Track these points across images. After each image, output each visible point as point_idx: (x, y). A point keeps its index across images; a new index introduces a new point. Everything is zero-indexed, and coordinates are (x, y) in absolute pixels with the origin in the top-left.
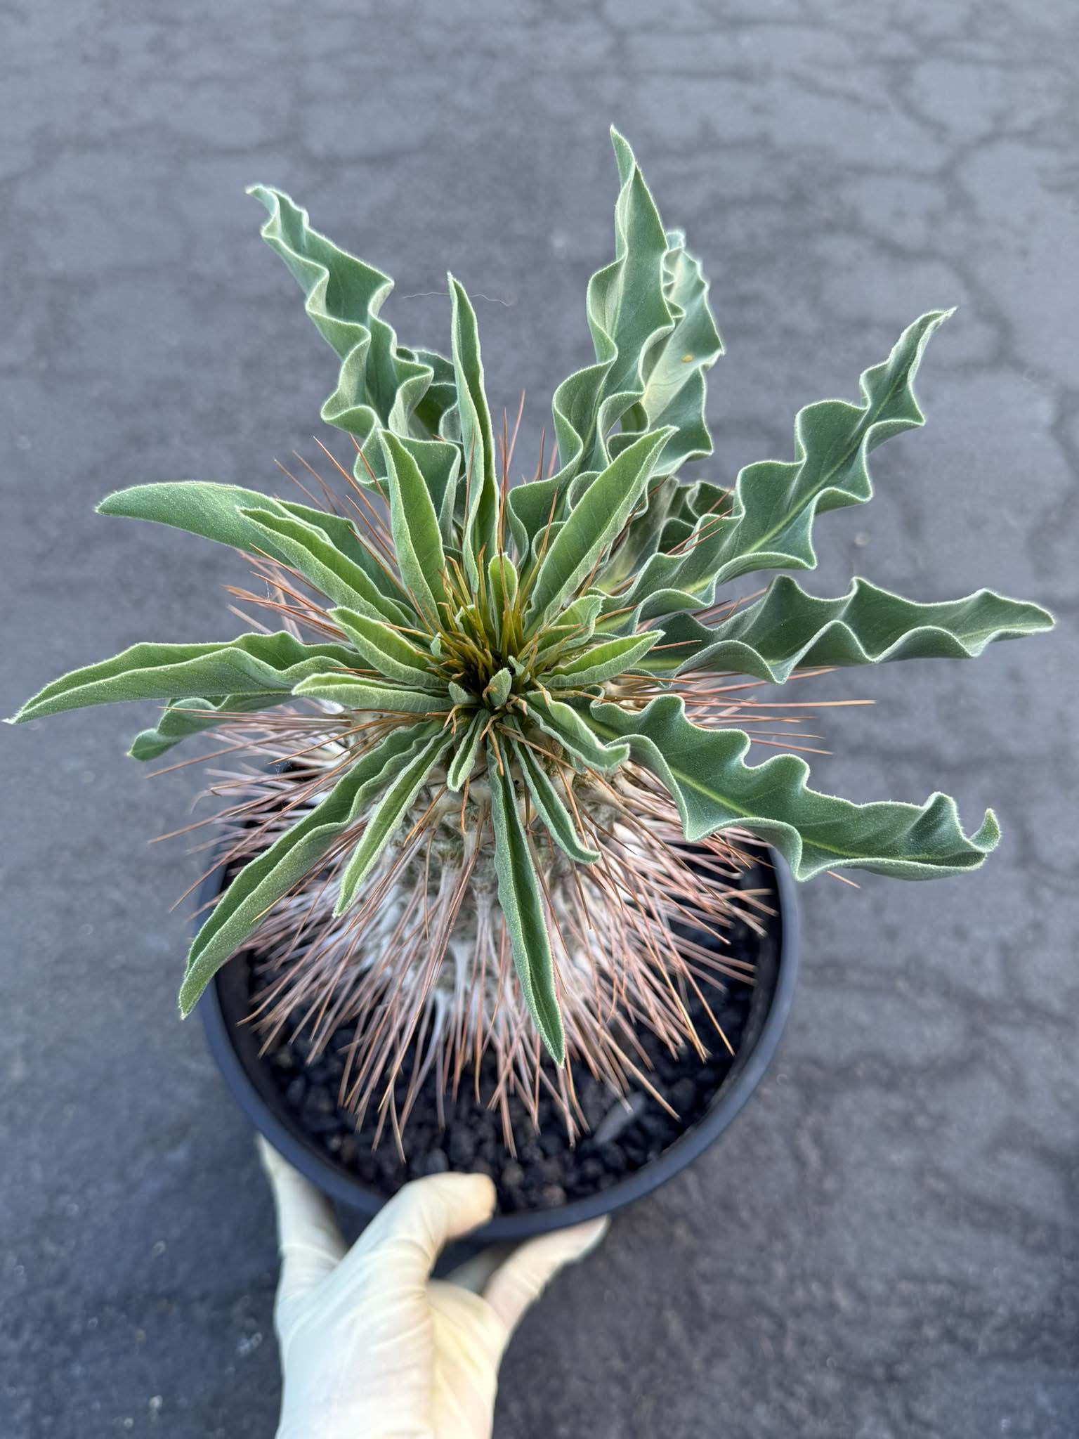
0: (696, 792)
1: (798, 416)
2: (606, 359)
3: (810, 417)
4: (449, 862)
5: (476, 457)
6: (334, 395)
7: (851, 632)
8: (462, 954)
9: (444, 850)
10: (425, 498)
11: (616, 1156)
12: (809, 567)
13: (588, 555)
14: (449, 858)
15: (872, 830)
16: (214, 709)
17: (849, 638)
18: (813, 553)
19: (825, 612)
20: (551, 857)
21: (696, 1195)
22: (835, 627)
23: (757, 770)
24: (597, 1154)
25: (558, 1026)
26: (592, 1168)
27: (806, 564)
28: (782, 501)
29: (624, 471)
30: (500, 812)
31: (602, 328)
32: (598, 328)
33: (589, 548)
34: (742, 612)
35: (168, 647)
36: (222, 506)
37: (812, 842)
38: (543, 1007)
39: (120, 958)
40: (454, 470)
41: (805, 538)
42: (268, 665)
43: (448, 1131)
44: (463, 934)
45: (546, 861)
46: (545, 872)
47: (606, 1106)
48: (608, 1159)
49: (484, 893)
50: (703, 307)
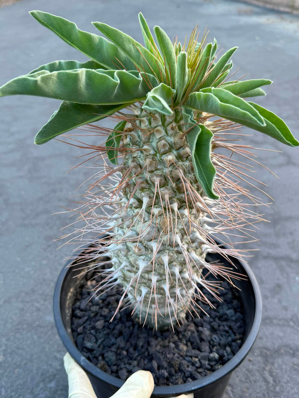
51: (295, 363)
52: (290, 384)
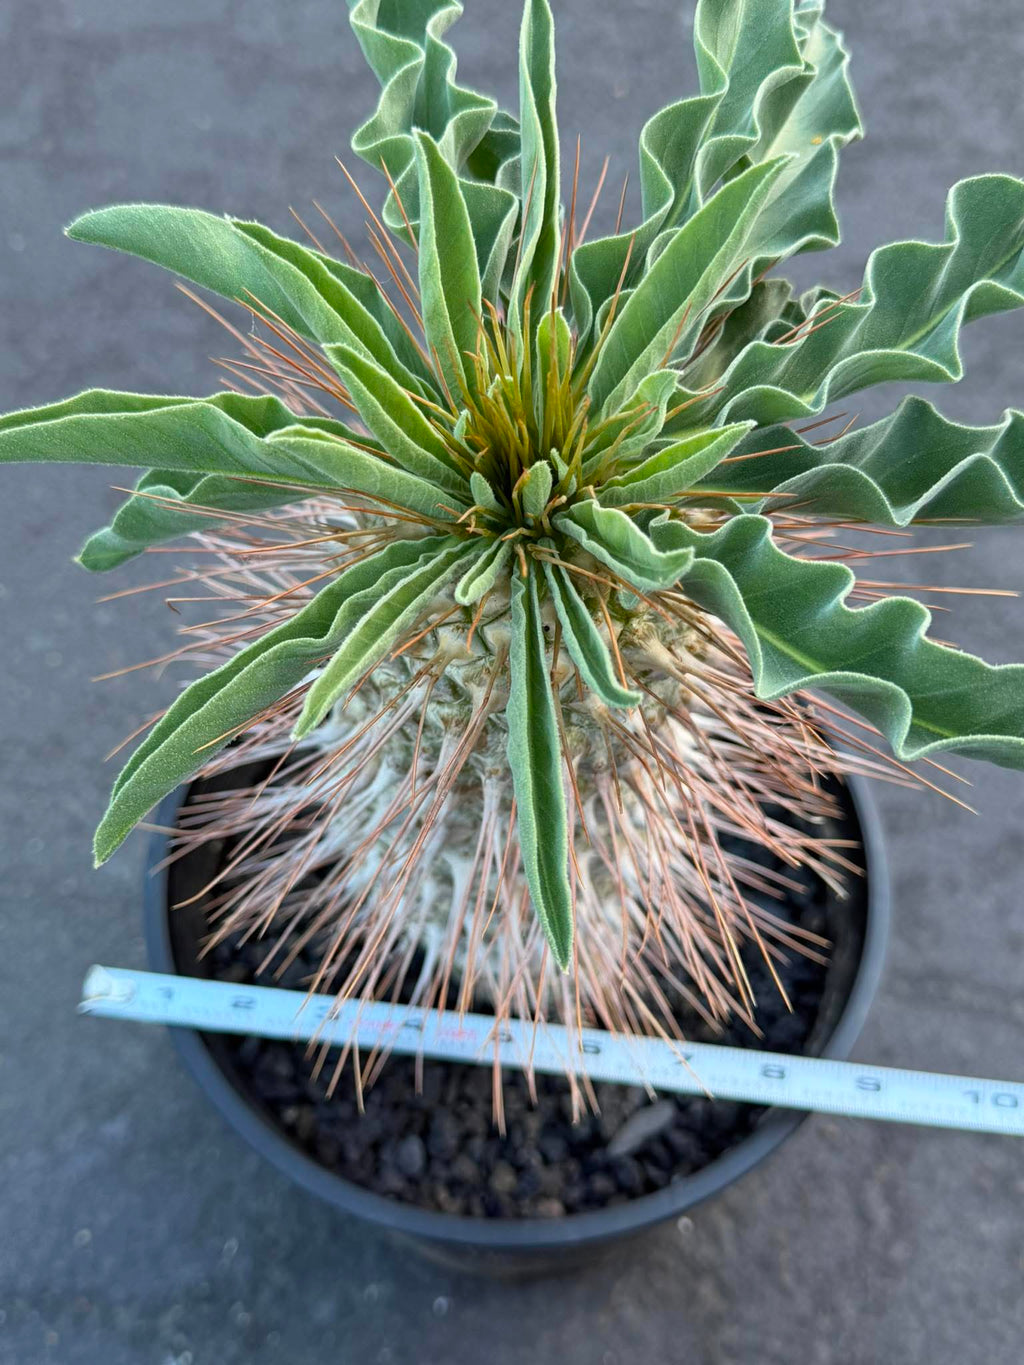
0: (775, 650)
1: (952, 191)
2: (713, 91)
3: (967, 193)
4: (454, 729)
5: (535, 194)
6: (371, 121)
7: (1000, 470)
8: (462, 871)
9: (448, 715)
10: (464, 231)
11: (633, 1174)
12: (952, 377)
13: (666, 325)
14: (453, 724)
15: (1006, 706)
16: (180, 498)
17: (997, 477)
18: (959, 359)
19: (969, 442)
20: (582, 741)
21: (729, 1247)
22: (980, 462)
23: (860, 614)
24: (610, 1168)
25: (566, 919)
26: (601, 1183)
27: (949, 374)
28: (922, 301)
29: (723, 216)
30: (520, 646)
31: (711, 53)
32: (705, 53)
33: (669, 316)
34: (859, 431)
35: (128, 397)
36: (218, 242)
37: (923, 724)
38: (549, 895)
39: (72, 882)
40: (508, 221)
41: (950, 341)
42: (247, 430)
43: (428, 1117)
44: (466, 849)
45: (575, 744)
46: (574, 757)
47: (627, 1112)
48: (623, 1176)
49: (494, 779)
50: (840, 79)
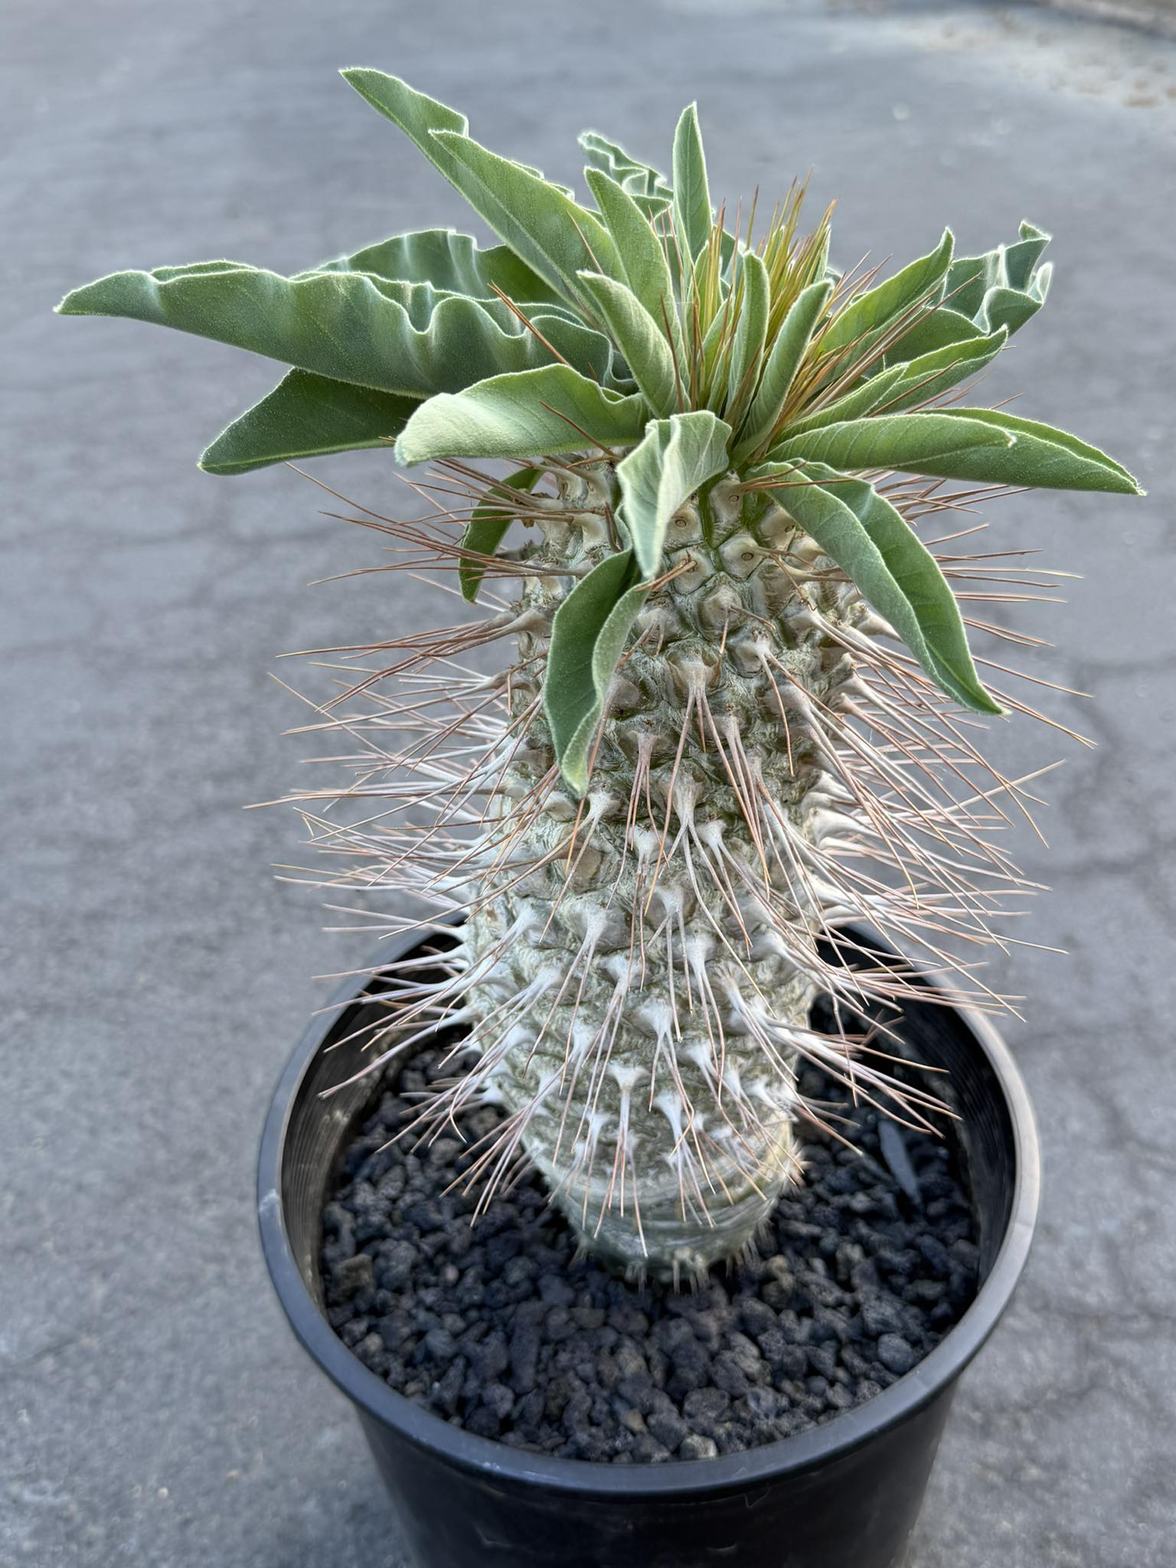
51: (991, 1460)
52: (966, 1549)
